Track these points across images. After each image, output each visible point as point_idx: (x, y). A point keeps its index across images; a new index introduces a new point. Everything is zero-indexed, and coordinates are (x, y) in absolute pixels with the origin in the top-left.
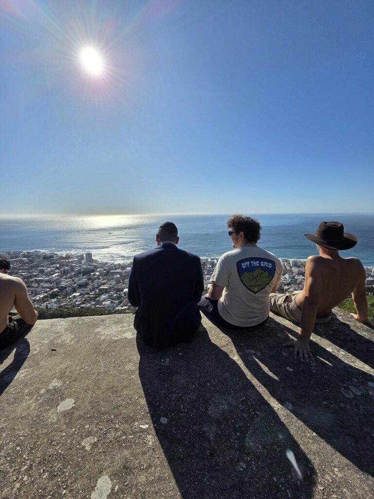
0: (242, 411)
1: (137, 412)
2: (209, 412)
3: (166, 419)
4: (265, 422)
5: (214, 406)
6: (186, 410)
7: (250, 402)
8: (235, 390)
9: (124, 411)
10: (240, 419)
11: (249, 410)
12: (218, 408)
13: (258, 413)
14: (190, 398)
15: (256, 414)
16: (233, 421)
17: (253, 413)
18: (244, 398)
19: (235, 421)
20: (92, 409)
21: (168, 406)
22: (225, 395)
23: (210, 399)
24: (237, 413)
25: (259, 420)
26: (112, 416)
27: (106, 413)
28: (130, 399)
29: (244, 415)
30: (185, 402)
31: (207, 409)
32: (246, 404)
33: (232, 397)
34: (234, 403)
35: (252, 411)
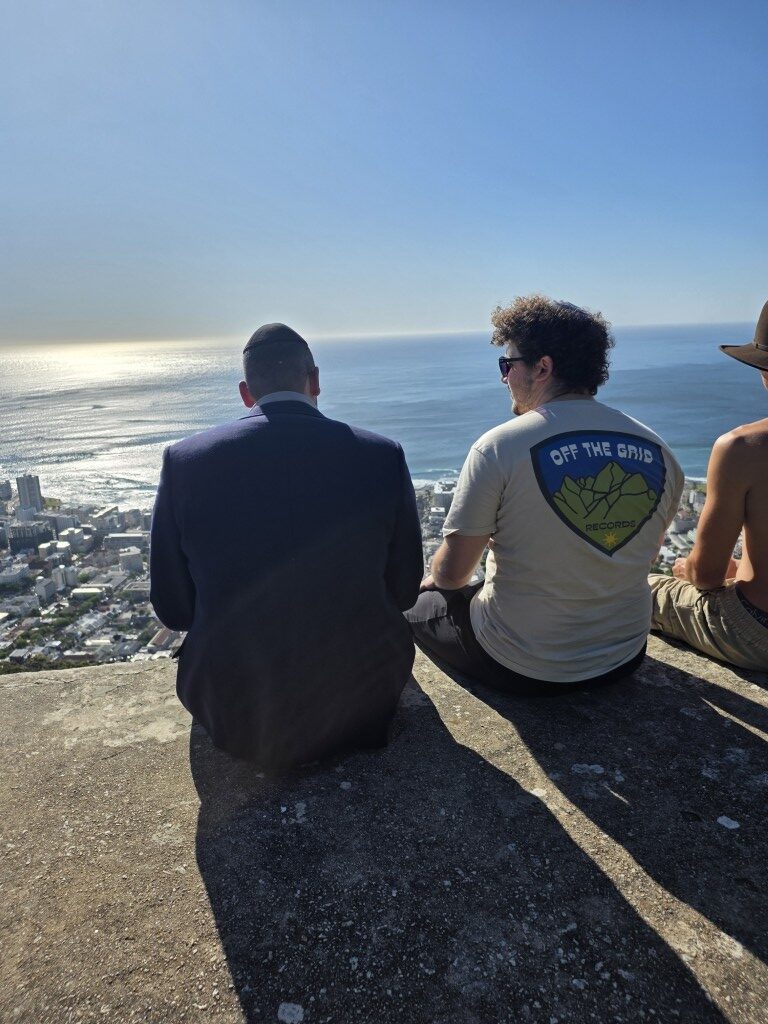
0: (569, 969)
1: (194, 989)
2: (452, 979)
3: (299, 1008)
4: (649, 1006)
5: (469, 956)
6: (369, 975)
7: (596, 937)
8: (539, 900)
9: (149, 988)
10: (562, 998)
11: (593, 964)
12: (484, 962)
13: (624, 974)
14: (383, 933)
15: (617, 977)
16: (537, 1004)
17: (607, 976)
18: (573, 926)
19: (545, 1006)
20: (30, 986)
21: (306, 962)
22: (504, 917)
23: (454, 932)
24: (552, 975)
25: (628, 998)
26: (105, 1010)
27: (83, 999)
28: (169, 946)
29: (575, 981)
30: (364, 947)
31: (442, 967)
32: (583, 947)
33: (533, 924)
34: (540, 945)
35: (602, 970)
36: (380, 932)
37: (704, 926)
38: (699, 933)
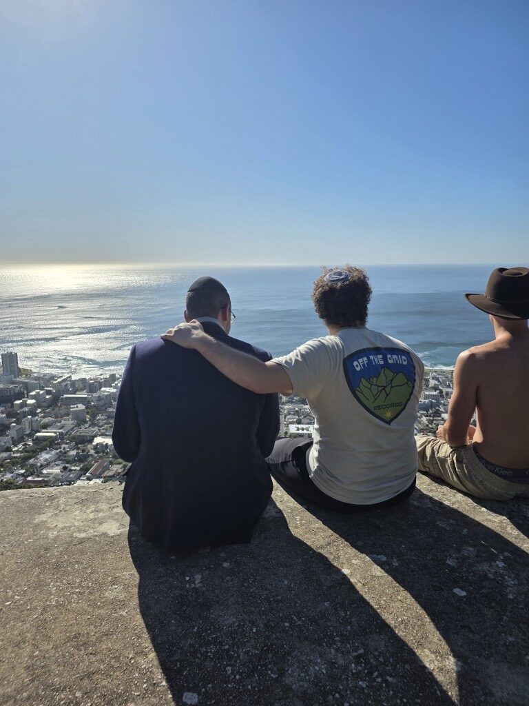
0: (357, 676)
1: (132, 684)
2: (288, 680)
3: (195, 695)
4: (403, 697)
5: (298, 667)
6: (238, 677)
7: (375, 657)
8: (342, 635)
9: (105, 683)
10: (352, 692)
11: (371, 673)
12: (307, 671)
13: (390, 679)
14: (247, 653)
15: (386, 681)
16: (337, 695)
17: (379, 680)
18: (362, 651)
19: (342, 696)
20: (33, 680)
21: (200, 669)
22: (321, 645)
23: (289, 654)
24: (347, 680)
25: (391, 692)
26: (78, 694)
27: (65, 688)
28: (117, 658)
29: (360, 683)
30: (235, 661)
31: (282, 673)
32: (365, 663)
33: (337, 650)
34: (341, 662)
35: (377, 677)
36: (245, 653)
37: (439, 652)
38: (436, 657)
